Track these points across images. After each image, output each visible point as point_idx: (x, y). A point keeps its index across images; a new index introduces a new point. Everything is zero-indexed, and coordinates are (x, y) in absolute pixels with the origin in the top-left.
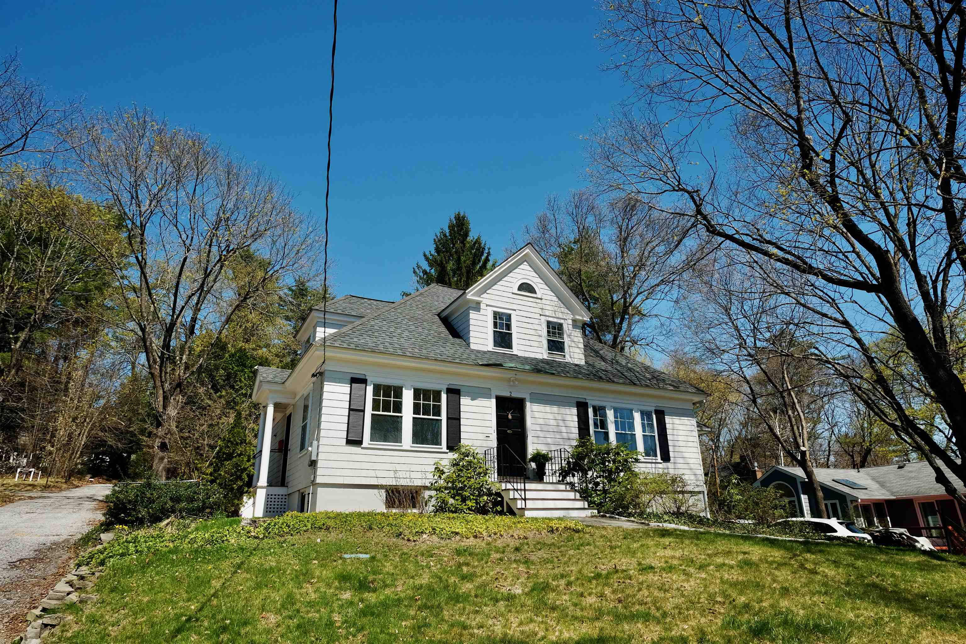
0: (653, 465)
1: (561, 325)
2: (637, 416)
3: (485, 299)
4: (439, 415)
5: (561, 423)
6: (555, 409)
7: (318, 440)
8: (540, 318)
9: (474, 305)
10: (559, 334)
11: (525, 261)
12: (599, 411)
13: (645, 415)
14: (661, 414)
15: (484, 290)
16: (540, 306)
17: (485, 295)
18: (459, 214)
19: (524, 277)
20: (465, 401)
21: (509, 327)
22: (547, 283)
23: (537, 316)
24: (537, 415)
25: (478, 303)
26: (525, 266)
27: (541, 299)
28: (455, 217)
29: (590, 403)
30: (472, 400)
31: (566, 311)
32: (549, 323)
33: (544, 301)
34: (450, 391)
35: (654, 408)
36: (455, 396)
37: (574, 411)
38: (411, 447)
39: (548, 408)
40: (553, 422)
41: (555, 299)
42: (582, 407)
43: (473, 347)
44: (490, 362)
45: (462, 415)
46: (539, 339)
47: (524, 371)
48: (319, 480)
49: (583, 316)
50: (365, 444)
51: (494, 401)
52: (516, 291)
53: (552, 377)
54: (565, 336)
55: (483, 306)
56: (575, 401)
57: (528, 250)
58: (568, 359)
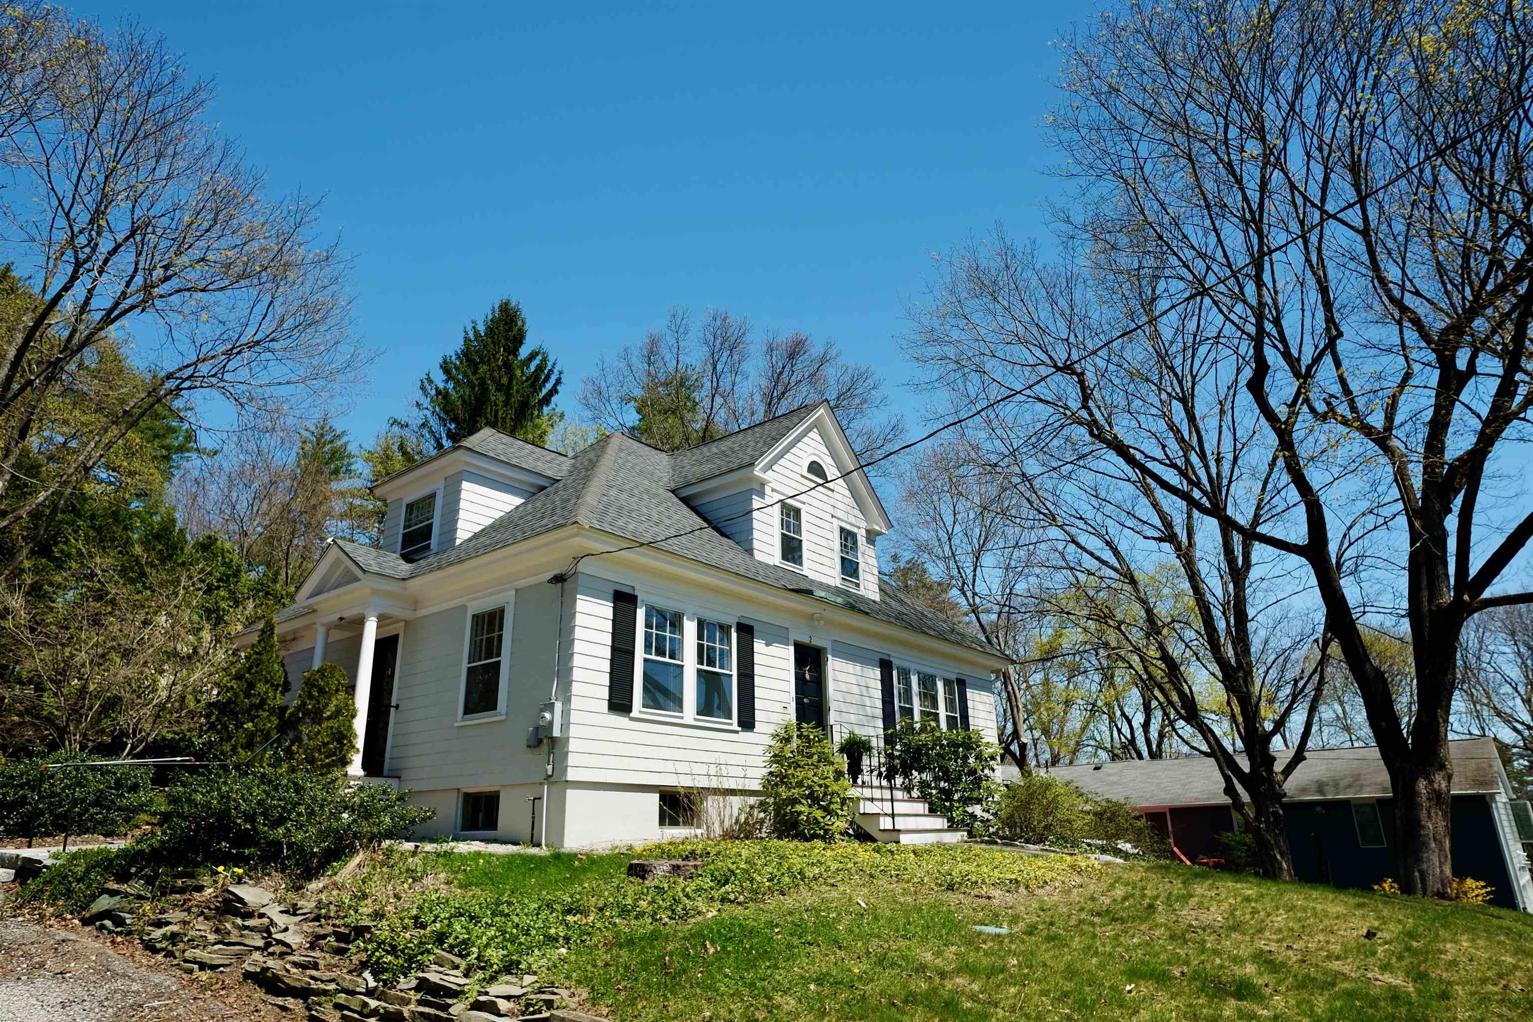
1: (855, 535)
2: (940, 685)
3: (770, 479)
4: (728, 668)
5: (865, 692)
6: (858, 668)
7: (567, 701)
8: (832, 520)
9: (758, 486)
10: (853, 549)
11: (816, 426)
12: (905, 675)
13: (948, 683)
14: (962, 684)
15: (769, 467)
16: (832, 501)
17: (770, 473)
18: (507, 304)
19: (814, 452)
20: (759, 648)
21: (798, 530)
22: (839, 466)
23: (829, 518)
24: (840, 677)
25: (763, 484)
26: (815, 435)
27: (833, 491)
28: (501, 306)
29: (896, 662)
30: (767, 645)
31: (860, 515)
32: (842, 530)
33: (835, 495)
34: (741, 628)
35: (955, 676)
36: (747, 637)
37: (877, 673)
38: (695, 719)
39: (851, 667)
40: (856, 690)
41: (848, 493)
42: (886, 666)
43: (758, 556)
44: (799, 586)
45: (756, 670)
46: (832, 555)
47: (835, 605)
48: (572, 775)
49: (880, 526)
50: (635, 713)
51: (792, 649)
52: (805, 473)
53: (864, 618)
54: (859, 555)
55: (768, 490)
56: (878, 657)
58: (862, 592)
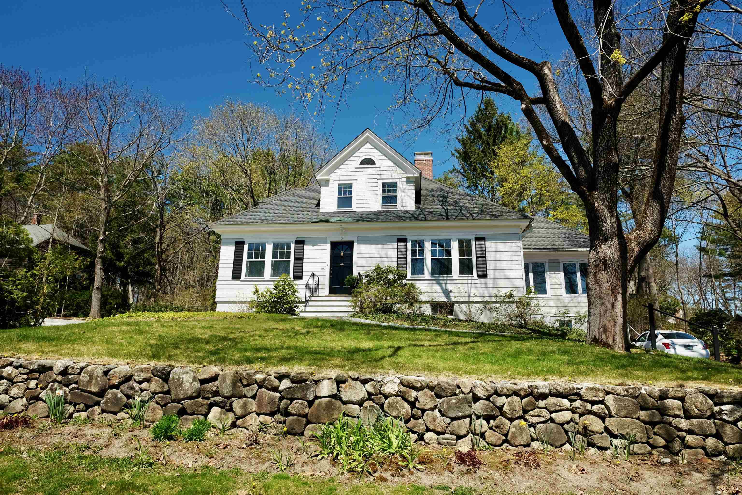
0: (470, 281)
1: (396, 183)
2: (455, 244)
3: (333, 177)
4: (289, 258)
5: (383, 255)
6: (380, 246)
8: (377, 181)
9: (324, 183)
10: (394, 190)
11: (368, 142)
12: (418, 243)
13: (465, 242)
14: (482, 239)
15: (332, 171)
16: (379, 173)
17: (333, 174)
19: (366, 154)
20: (307, 248)
21: (351, 193)
22: (385, 154)
23: (376, 180)
24: (362, 251)
25: (328, 180)
26: (368, 146)
27: (380, 167)
29: (409, 238)
30: (313, 246)
31: (401, 172)
32: (384, 184)
33: (382, 169)
34: (297, 242)
35: (475, 236)
36: (300, 245)
37: (395, 245)
38: (270, 278)
39: (373, 246)
40: (376, 255)
41: (393, 165)
42: (403, 242)
43: (322, 211)
44: (319, 220)
45: (305, 256)
46: (374, 197)
47: (345, 222)
49: (414, 173)
50: (242, 279)
51: (328, 246)
52: (358, 166)
53: (368, 223)
54: (398, 191)
55: (331, 182)
56: (396, 238)
57: (367, 134)
58: (399, 208)
